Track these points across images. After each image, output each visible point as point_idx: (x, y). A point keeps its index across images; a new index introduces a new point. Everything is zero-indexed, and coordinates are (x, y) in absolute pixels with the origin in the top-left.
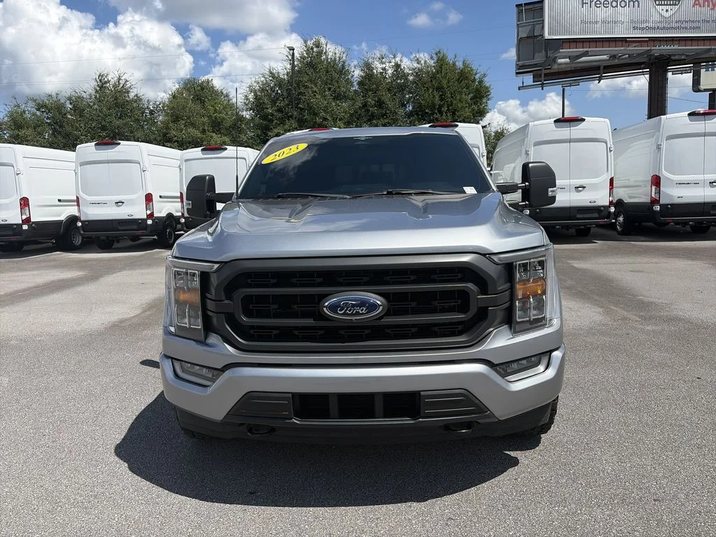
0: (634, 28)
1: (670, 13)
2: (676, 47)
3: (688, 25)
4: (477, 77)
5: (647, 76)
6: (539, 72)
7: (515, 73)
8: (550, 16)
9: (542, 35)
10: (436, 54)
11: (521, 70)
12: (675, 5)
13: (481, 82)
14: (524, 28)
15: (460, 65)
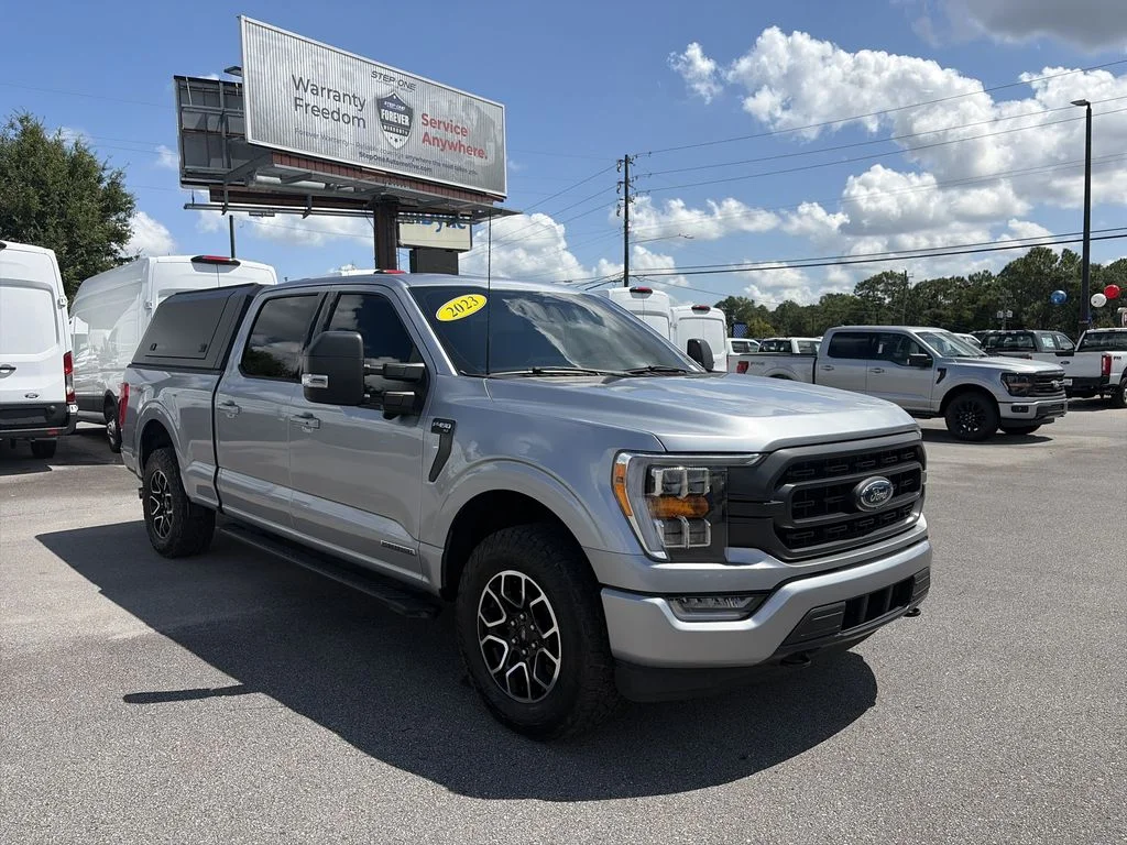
0: (361, 154)
1: (397, 145)
2: (407, 189)
3: (420, 164)
4: (105, 174)
5: (372, 220)
6: (219, 188)
7: (179, 183)
8: (252, 110)
9: (243, 137)
10: (21, 121)
11: (189, 178)
12: (404, 135)
13: (114, 184)
14: (191, 115)
15: (68, 145)
